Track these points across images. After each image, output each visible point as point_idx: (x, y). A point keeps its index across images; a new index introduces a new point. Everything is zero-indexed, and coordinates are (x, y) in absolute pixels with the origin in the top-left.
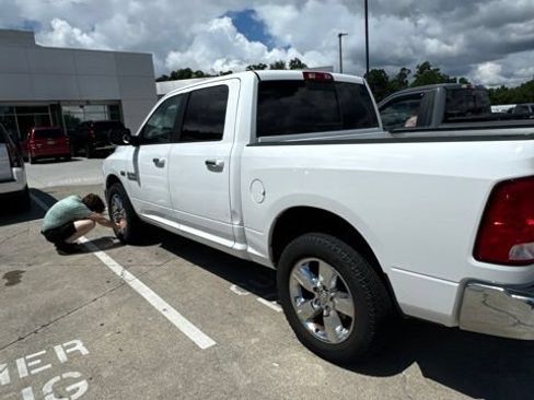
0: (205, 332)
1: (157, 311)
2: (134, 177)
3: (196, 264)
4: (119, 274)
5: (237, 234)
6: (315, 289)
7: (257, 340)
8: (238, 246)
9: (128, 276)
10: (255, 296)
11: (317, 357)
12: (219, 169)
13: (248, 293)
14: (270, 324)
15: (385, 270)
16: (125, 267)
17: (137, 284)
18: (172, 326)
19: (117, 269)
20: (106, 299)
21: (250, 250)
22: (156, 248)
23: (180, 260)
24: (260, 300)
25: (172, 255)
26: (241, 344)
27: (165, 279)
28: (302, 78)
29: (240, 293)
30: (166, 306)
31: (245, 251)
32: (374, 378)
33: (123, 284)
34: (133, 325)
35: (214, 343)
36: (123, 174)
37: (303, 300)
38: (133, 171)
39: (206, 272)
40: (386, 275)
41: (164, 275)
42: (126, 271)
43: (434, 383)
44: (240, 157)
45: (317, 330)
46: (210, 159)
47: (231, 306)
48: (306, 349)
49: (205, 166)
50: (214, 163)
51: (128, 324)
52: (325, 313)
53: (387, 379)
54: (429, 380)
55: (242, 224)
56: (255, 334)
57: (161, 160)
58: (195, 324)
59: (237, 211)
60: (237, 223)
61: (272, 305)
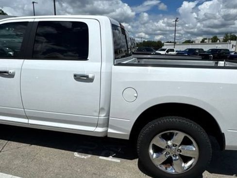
5: (100, 122)
6: (167, 146)
10: (96, 156)
12: (90, 80)
21: (110, 130)
31: (105, 132)
37: (155, 154)
40: (223, 133)
44: (111, 72)
45: (166, 168)
49: (73, 77)
52: (173, 158)
60: (103, 116)
61: (110, 159)
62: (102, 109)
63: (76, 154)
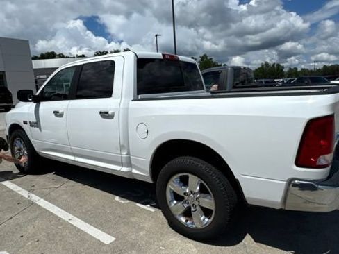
0: (105, 232)
1: (65, 221)
2: (36, 124)
3: (85, 184)
4: (27, 197)
5: (124, 161)
6: (185, 194)
7: (144, 232)
8: (125, 169)
9: (34, 198)
10: (134, 203)
11: (188, 239)
12: (111, 117)
13: (128, 201)
14: (150, 220)
15: (237, 178)
16: (31, 191)
17: (43, 203)
18: (79, 230)
19: (24, 193)
20: (21, 217)
21: (134, 171)
22: (51, 175)
23: (72, 183)
24: (138, 204)
25: (65, 180)
26: (133, 237)
27: (65, 196)
28: (162, 57)
29: (122, 202)
30: (71, 216)
31: (130, 172)
32: (227, 247)
33: (32, 203)
34: (48, 234)
35: (114, 239)
36: (25, 123)
37: (175, 202)
38: (35, 121)
39: (95, 189)
40: (237, 180)
41: (63, 194)
42: (31, 194)
43: (262, 245)
44: (127, 109)
45: (187, 221)
46: (103, 110)
47: (119, 211)
48: (178, 235)
49: (99, 115)
50: (107, 113)
51: (44, 234)
52: (192, 209)
53: (235, 247)
54: (259, 244)
55: (128, 154)
56: (142, 229)
57: (60, 112)
58: (97, 228)
59: (126, 145)
60: (124, 153)
61: (148, 207)
62: (122, 147)
63: (117, 198)
